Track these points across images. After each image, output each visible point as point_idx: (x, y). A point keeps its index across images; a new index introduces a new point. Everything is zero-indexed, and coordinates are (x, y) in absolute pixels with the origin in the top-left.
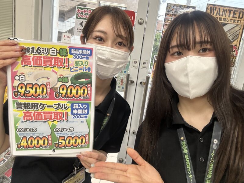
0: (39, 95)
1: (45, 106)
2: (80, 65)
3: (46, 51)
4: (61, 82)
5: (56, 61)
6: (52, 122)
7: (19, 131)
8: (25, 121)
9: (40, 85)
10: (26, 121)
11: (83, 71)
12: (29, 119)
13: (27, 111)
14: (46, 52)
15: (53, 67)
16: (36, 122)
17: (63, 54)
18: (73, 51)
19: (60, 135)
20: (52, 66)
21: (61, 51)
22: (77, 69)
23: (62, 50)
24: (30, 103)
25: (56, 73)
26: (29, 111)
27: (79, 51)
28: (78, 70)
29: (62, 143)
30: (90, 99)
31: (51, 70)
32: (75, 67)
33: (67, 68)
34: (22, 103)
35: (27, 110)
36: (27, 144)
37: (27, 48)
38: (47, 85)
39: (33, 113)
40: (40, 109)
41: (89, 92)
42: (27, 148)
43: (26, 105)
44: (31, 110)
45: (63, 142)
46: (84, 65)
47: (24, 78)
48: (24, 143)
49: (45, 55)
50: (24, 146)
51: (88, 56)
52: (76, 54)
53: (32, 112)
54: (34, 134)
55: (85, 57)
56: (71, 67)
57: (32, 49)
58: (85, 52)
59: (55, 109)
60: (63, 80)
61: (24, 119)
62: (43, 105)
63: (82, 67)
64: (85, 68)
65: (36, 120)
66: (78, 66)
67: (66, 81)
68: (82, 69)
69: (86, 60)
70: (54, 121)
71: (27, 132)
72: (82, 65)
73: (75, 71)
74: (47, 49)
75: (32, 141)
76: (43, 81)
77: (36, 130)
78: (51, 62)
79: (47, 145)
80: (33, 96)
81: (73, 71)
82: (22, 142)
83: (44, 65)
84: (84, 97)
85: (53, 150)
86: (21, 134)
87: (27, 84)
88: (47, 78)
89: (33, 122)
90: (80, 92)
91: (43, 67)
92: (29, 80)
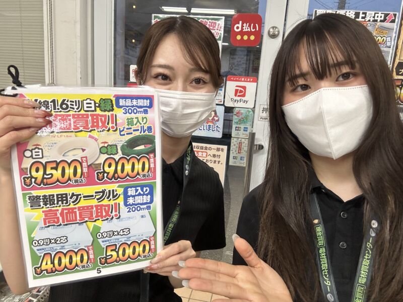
0: (69, 179)
1: (81, 198)
2: (135, 123)
3: (76, 105)
4: (106, 154)
5: (95, 120)
6: (94, 223)
7: (38, 246)
8: (45, 227)
9: (69, 162)
10: (49, 226)
11: (141, 133)
12: (54, 222)
13: (50, 208)
14: (77, 107)
15: (90, 131)
16: (65, 226)
17: (106, 108)
18: (122, 102)
19: (108, 242)
20: (89, 129)
21: (102, 103)
22: (129, 131)
23: (104, 101)
24: (53, 195)
25: (96, 140)
26: (53, 209)
27: (132, 101)
28: (132, 132)
29: (112, 255)
30: (154, 178)
31: (88, 136)
32: (128, 127)
33: (113, 131)
34: (40, 196)
35: (48, 207)
36: (52, 265)
37: (44, 102)
38: (82, 160)
39: (60, 211)
40: (72, 203)
41: (152, 166)
42: (52, 272)
43: (47, 199)
44: (56, 207)
45: (114, 254)
46: (141, 124)
47: (40, 154)
48: (47, 264)
49: (76, 112)
50: (46, 270)
51: (146, 108)
52: (127, 107)
53: (58, 210)
54: (63, 247)
55: (142, 110)
56: (120, 129)
57: (52, 104)
58: (141, 102)
59: (98, 199)
60: (109, 150)
61: (45, 224)
62: (77, 196)
63: (138, 127)
64: (142, 128)
65: (66, 223)
66: (131, 126)
67: (115, 152)
68: (138, 130)
69: (144, 115)
70: (97, 221)
71: (51, 245)
72: (138, 123)
73: (127, 134)
74: (79, 101)
75: (60, 259)
76: (75, 155)
77: (66, 241)
78: (87, 122)
79: (87, 263)
80: (58, 183)
81: (124, 135)
82: (44, 263)
83: (74, 129)
84: (144, 176)
85: (98, 269)
86: (41, 250)
87: (46, 163)
88: (82, 149)
89: (61, 226)
90: (138, 167)
91: (72, 132)
92: (51, 155)
